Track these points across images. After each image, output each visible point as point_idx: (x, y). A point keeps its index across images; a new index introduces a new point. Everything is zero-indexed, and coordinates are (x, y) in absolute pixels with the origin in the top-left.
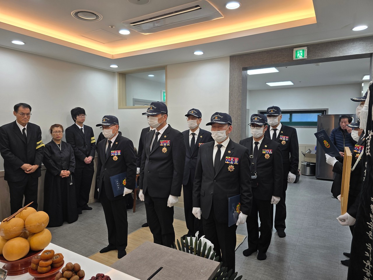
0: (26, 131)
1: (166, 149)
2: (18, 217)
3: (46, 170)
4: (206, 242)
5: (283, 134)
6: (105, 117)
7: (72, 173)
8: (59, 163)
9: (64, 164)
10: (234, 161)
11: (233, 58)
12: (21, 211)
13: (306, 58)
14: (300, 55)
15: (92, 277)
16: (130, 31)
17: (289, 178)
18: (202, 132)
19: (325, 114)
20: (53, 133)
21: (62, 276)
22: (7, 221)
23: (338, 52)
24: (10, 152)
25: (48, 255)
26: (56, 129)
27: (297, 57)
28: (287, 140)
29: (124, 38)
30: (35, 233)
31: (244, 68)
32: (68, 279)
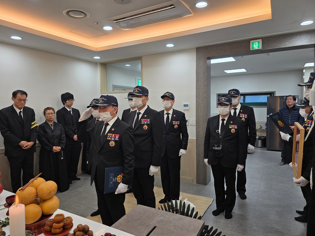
0: (22, 114)
1: (147, 126)
2: (30, 186)
3: (41, 147)
4: (189, 204)
6: (94, 100)
7: (62, 149)
8: (51, 141)
9: (56, 141)
11: (198, 50)
12: (32, 182)
13: (261, 48)
14: (256, 47)
16: (112, 27)
17: (249, 149)
18: (175, 112)
19: (272, 96)
20: (46, 115)
22: (23, 190)
23: (288, 43)
24: (10, 132)
25: (60, 218)
26: (48, 111)
27: (253, 48)
28: (246, 117)
29: (106, 33)
30: (46, 200)
31: (208, 57)
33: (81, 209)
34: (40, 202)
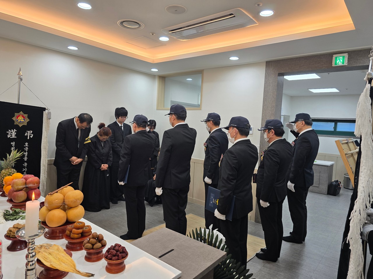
2: (59, 193)
4: (218, 235)
11: (269, 64)
13: (347, 64)
15: (111, 246)
16: (169, 38)
21: (89, 242)
22: (51, 195)
25: (80, 225)
27: (336, 64)
29: (163, 44)
30: (72, 208)
31: (280, 73)
32: (93, 245)
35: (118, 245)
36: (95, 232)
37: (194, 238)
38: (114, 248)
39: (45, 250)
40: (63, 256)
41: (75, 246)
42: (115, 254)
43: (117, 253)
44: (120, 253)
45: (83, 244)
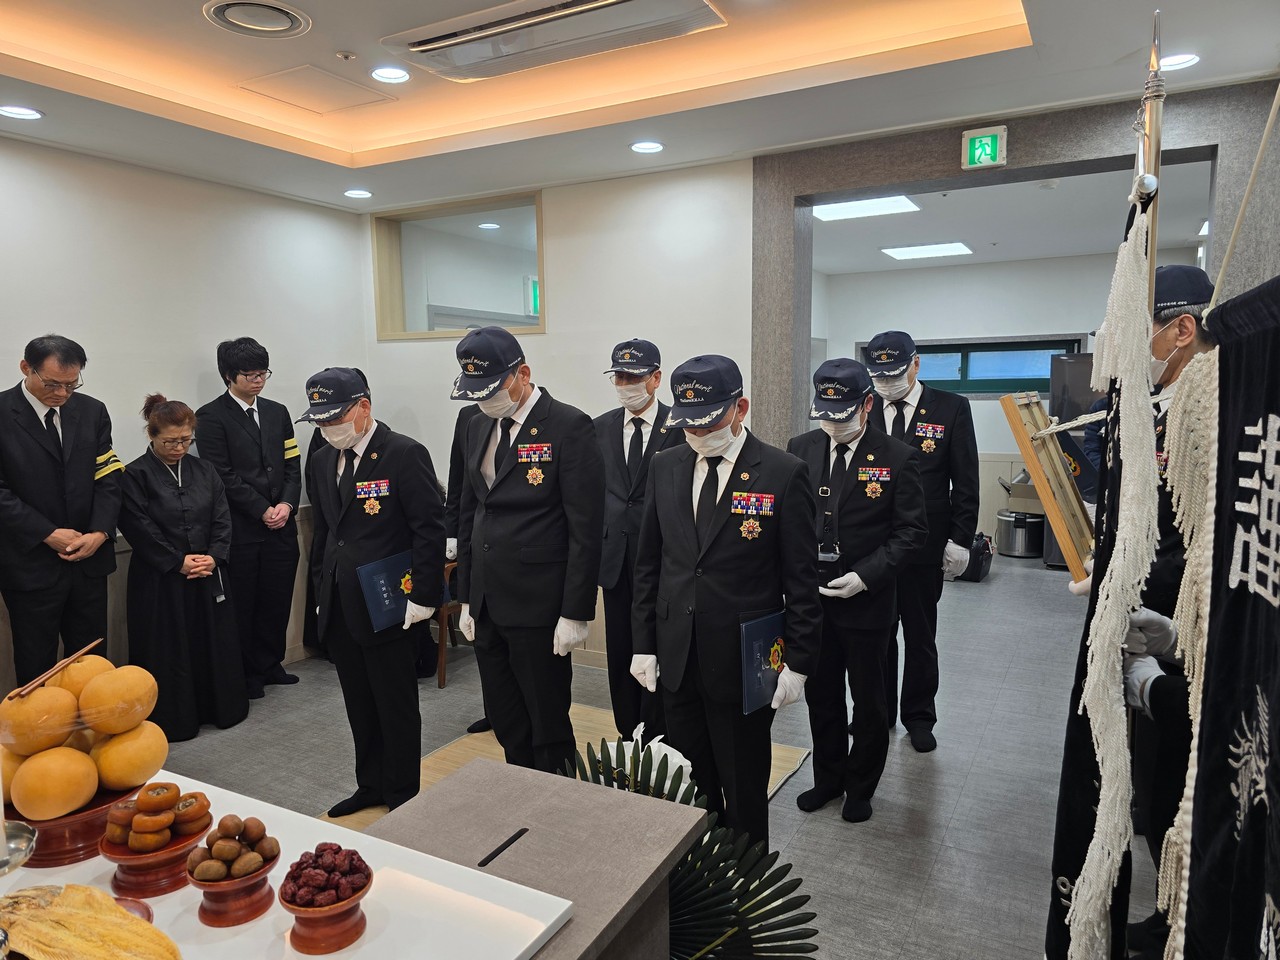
0: (57, 421)
1: (540, 471)
2: (54, 685)
4: (666, 755)
5: (927, 419)
7: (221, 564)
8: (178, 531)
9: (195, 532)
10: (761, 505)
11: (763, 165)
12: (63, 668)
13: (1004, 162)
14: (983, 156)
15: (302, 856)
16: (409, 70)
17: (949, 559)
19: (1076, 351)
21: (209, 854)
22: (23, 697)
23: (1107, 143)
25: (159, 797)
27: (972, 161)
28: (939, 436)
29: (387, 95)
30: (115, 735)
31: (799, 197)
32: (229, 863)
33: (295, 790)
34: (94, 744)
35: (331, 849)
36: (230, 816)
37: (584, 778)
38: (315, 862)
39: (33, 912)
40: (120, 926)
41: (149, 878)
42: (323, 884)
43: (332, 876)
44: (344, 874)
45: (188, 865)
